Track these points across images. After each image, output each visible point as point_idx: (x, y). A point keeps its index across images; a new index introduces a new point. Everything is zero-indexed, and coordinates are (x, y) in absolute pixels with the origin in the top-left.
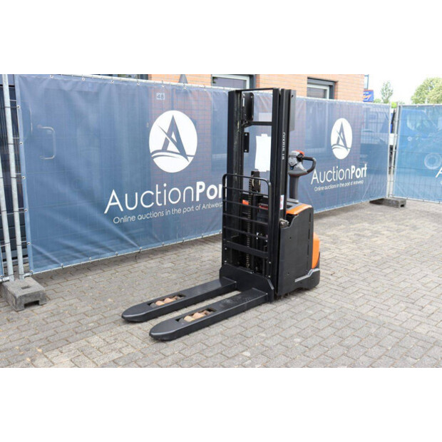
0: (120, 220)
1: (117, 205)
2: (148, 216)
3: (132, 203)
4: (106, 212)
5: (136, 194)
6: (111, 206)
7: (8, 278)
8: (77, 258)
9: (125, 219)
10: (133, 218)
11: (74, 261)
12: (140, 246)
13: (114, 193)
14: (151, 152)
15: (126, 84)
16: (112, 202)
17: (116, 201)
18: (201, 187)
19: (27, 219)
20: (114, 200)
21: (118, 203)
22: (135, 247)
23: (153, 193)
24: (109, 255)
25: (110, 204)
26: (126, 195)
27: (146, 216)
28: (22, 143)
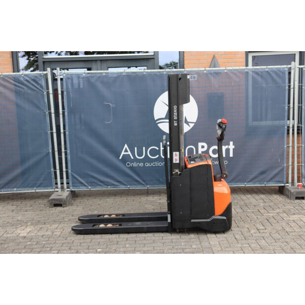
0: (131, 165)
1: (129, 155)
2: (154, 164)
3: (140, 154)
4: (120, 158)
5: (144, 148)
6: (123, 155)
7: (57, 190)
8: (100, 185)
9: (135, 165)
10: (141, 164)
11: (98, 187)
12: (147, 185)
13: (126, 146)
14: (156, 119)
15: (135, 74)
16: (125, 152)
17: (128, 152)
18: (203, 147)
19: (69, 157)
20: (126, 151)
21: (129, 153)
22: (143, 185)
23: (157, 149)
24: (122, 187)
25: (123, 153)
26: (136, 148)
27: (152, 164)
28: (66, 113)
